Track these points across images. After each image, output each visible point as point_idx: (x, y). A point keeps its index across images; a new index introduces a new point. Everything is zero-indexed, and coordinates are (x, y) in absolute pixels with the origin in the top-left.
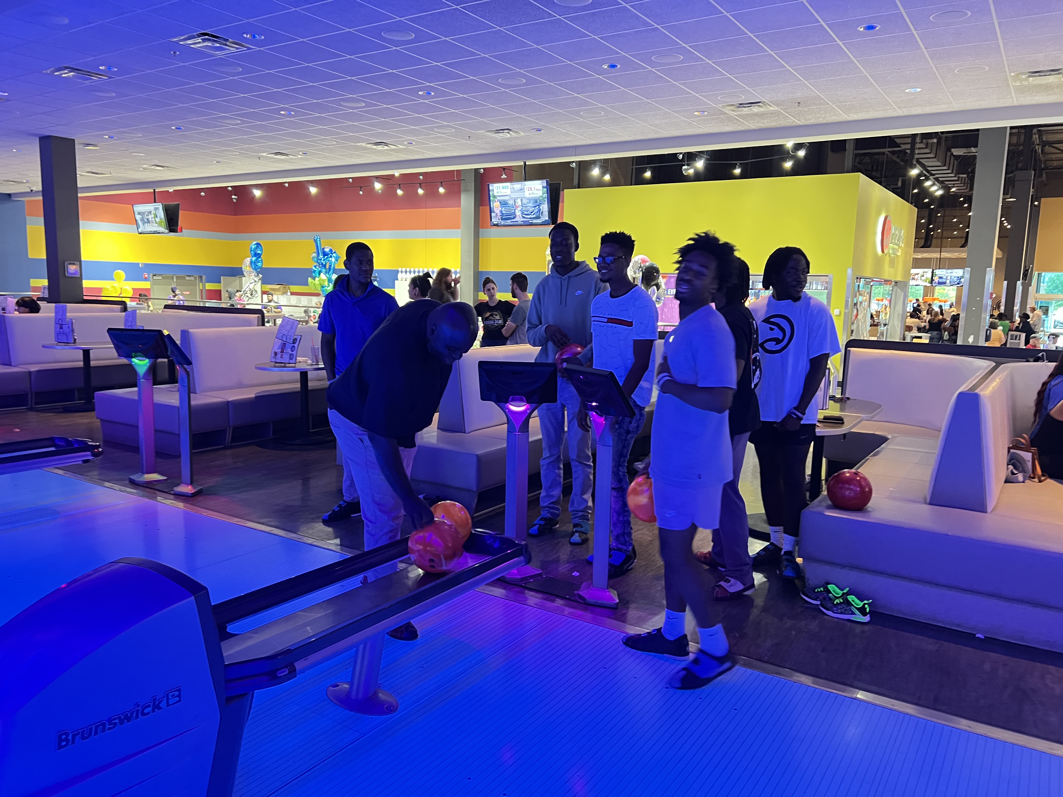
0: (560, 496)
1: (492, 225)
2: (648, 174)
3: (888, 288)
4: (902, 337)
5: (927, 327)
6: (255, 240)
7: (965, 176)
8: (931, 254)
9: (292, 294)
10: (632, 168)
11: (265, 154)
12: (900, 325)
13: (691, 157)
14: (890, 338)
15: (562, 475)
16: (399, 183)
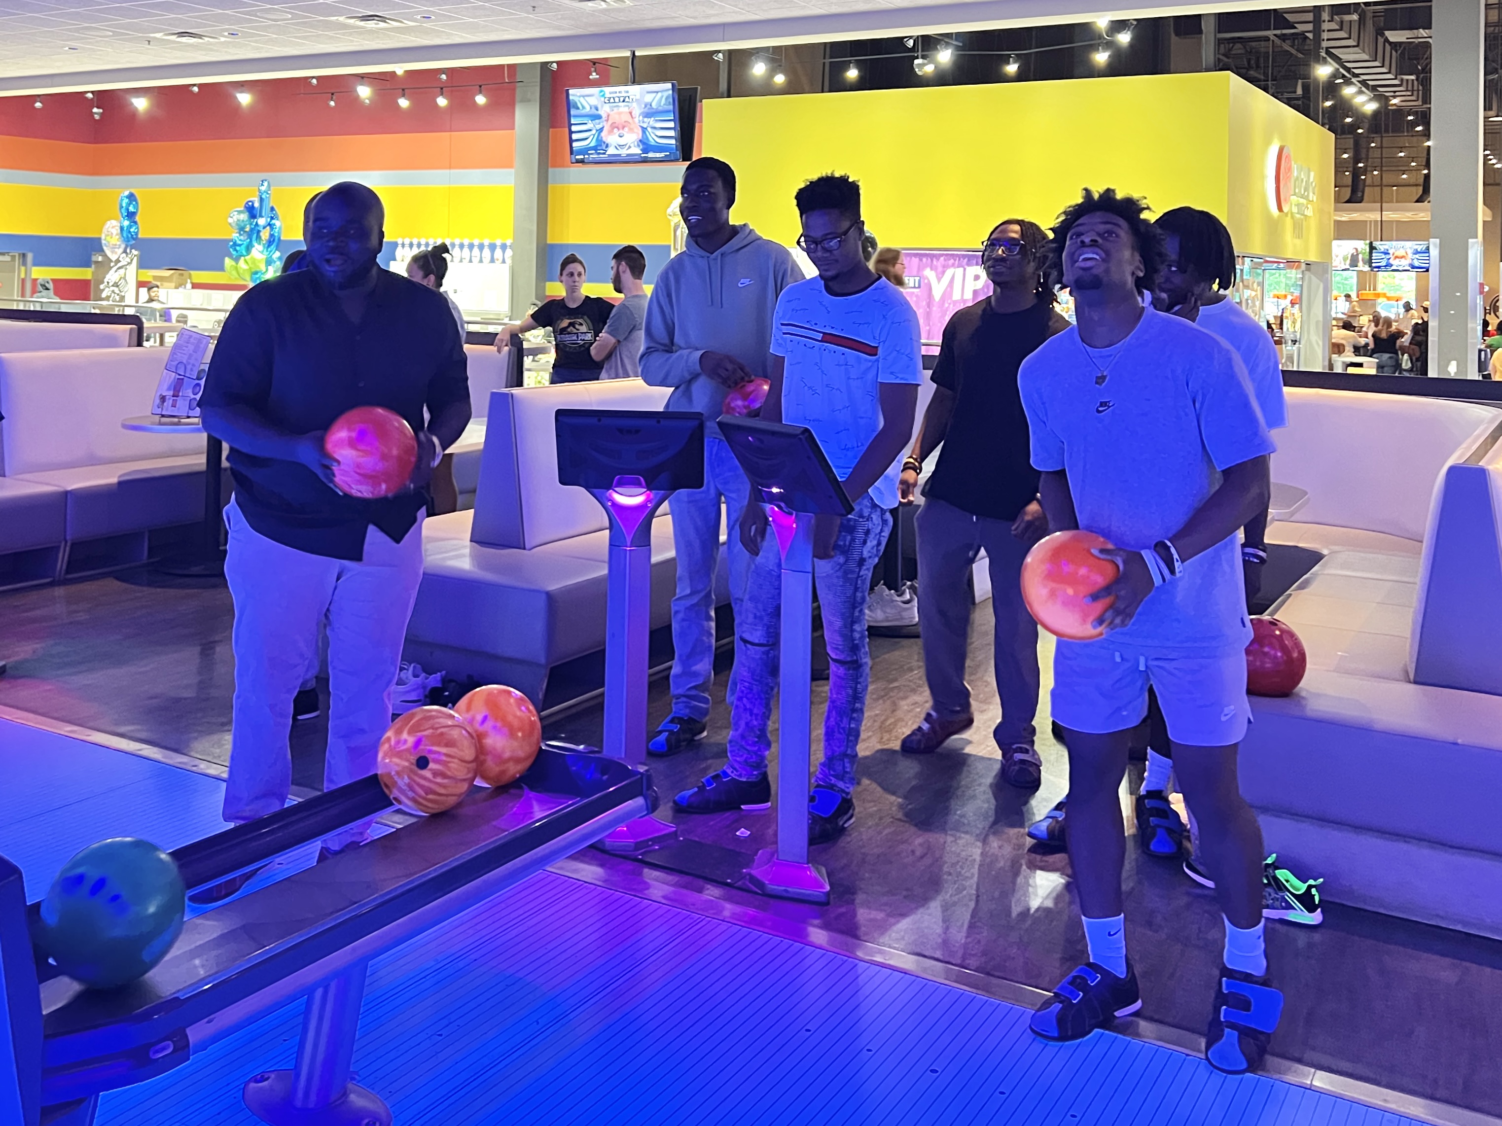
0: (710, 673)
1: (574, 161)
2: (852, 74)
3: (1294, 274)
4: (1327, 363)
5: (1371, 346)
6: (127, 188)
7: (1413, 77)
8: (1366, 214)
9: (195, 286)
10: (824, 63)
11: (158, 35)
12: (1321, 343)
13: (928, 44)
14: (1306, 366)
15: (714, 632)
16: (404, 87)
